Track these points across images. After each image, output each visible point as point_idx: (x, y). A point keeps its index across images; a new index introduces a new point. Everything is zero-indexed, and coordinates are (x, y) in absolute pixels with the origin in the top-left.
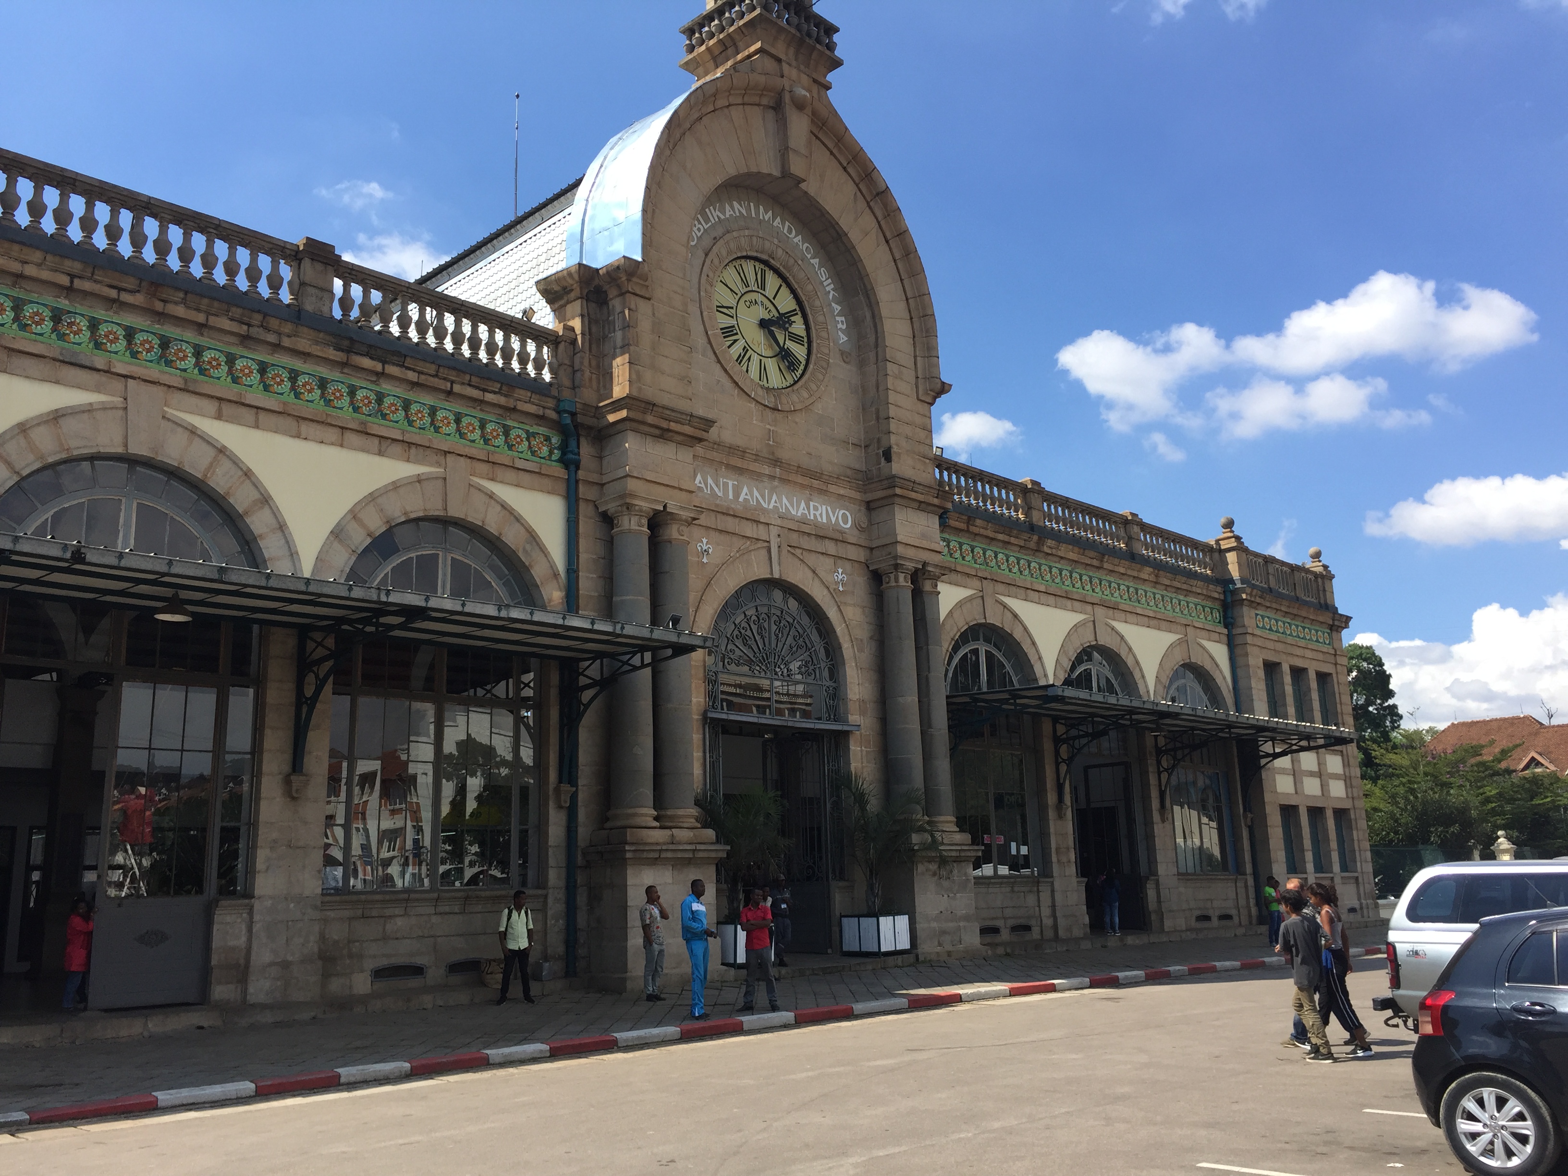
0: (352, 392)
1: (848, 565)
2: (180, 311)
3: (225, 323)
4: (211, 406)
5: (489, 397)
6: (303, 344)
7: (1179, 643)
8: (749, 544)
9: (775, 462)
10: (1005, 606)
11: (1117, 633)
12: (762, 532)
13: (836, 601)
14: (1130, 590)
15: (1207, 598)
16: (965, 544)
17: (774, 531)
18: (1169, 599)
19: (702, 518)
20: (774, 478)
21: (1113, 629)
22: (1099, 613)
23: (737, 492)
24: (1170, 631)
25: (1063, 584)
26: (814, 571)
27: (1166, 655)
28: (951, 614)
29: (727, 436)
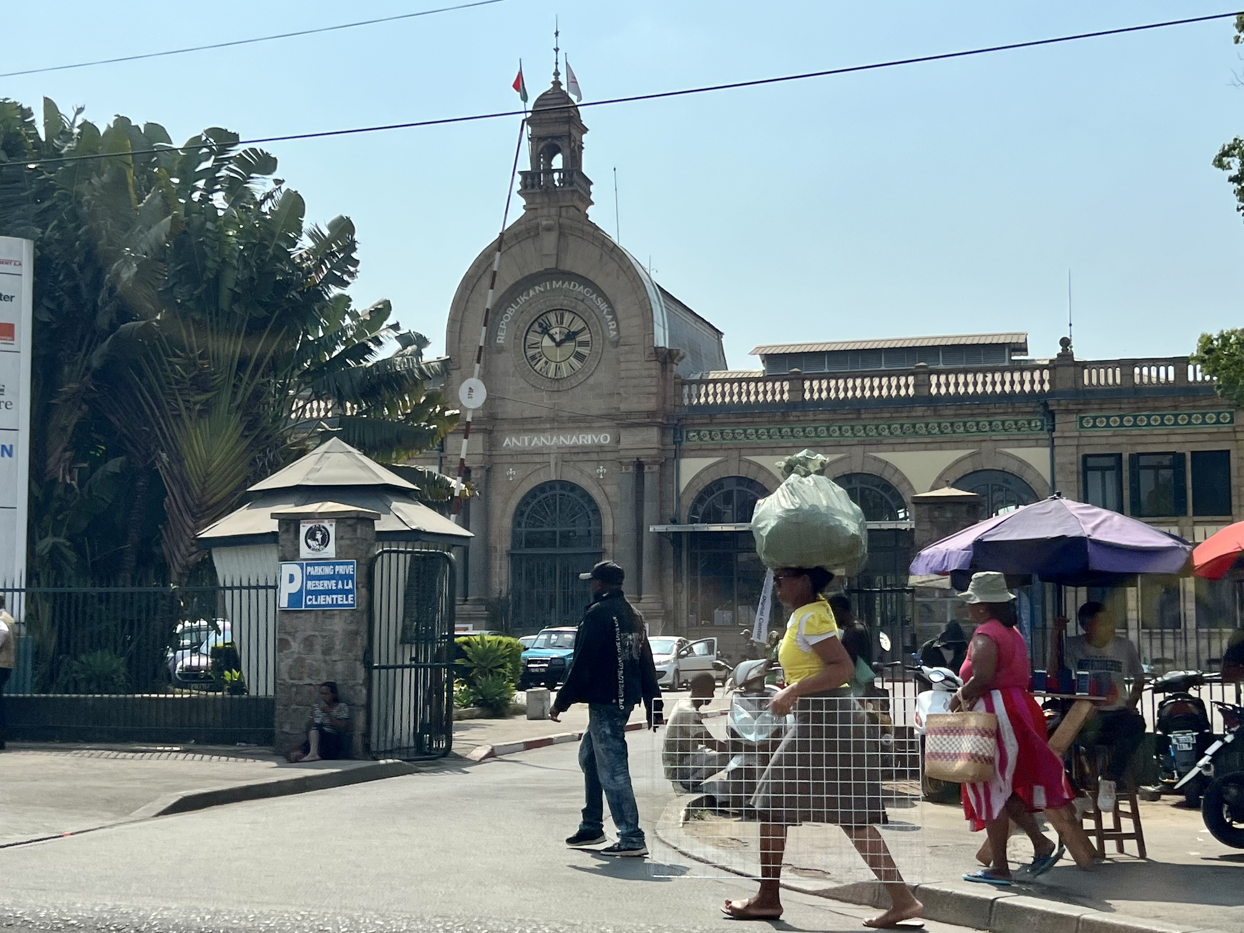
1: (609, 464)
7: (971, 455)
8: (538, 466)
9: (553, 420)
10: (750, 462)
11: (880, 461)
12: (546, 458)
13: (598, 482)
14: (905, 427)
15: (1018, 414)
16: (716, 429)
17: (552, 456)
18: (961, 424)
19: (509, 459)
20: (554, 428)
21: (875, 458)
22: (859, 450)
23: (530, 442)
24: (958, 449)
25: (818, 436)
26: (581, 470)
27: (950, 468)
28: (697, 476)
29: (527, 414)
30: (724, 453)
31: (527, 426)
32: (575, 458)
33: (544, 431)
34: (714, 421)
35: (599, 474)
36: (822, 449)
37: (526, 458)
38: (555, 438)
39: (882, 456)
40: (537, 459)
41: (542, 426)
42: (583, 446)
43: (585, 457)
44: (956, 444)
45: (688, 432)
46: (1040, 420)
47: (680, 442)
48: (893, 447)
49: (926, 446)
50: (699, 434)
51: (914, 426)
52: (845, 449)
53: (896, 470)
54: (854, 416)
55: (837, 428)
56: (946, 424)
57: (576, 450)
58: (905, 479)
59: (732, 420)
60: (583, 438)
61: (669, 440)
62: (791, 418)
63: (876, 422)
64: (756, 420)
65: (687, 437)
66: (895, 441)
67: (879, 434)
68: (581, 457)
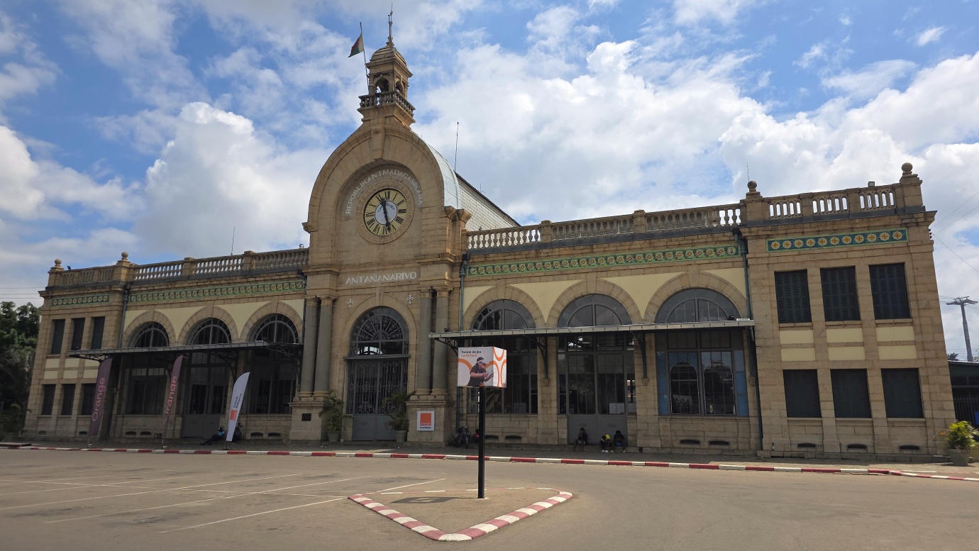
0: (251, 288)
1: (415, 293)
2: (215, 283)
3: (223, 282)
4: (223, 302)
5: (282, 277)
6: (238, 280)
7: (680, 277)
8: (369, 297)
9: (379, 264)
10: (513, 288)
11: (609, 284)
12: (373, 290)
13: (408, 307)
14: (628, 257)
15: (716, 242)
16: (489, 266)
17: (378, 289)
18: (671, 253)
19: (349, 292)
20: (379, 270)
21: (605, 282)
22: (592, 276)
23: (363, 280)
24: (670, 272)
25: (562, 267)
26: (396, 299)
27: (663, 287)
28: (476, 300)
29: (362, 261)
30: (495, 282)
31: (361, 269)
32: (393, 289)
33: (373, 271)
34: (488, 259)
35: (408, 301)
36: (565, 277)
37: (360, 291)
38: (380, 277)
39: (610, 280)
40: (368, 291)
41: (372, 268)
42: (399, 281)
43: (400, 289)
44: (669, 268)
45: (470, 268)
46: (735, 247)
47: (464, 276)
48: (619, 272)
49: (644, 271)
50: (477, 270)
51: (634, 256)
52: (583, 275)
53: (622, 290)
54: (589, 251)
55: (576, 261)
56: (659, 253)
57: (392, 285)
58: (628, 297)
59: (500, 258)
60: (399, 275)
61: (456, 274)
62: (542, 255)
63: (605, 255)
64: (517, 257)
65: (469, 272)
66: (620, 268)
67: (608, 264)
68: (397, 289)
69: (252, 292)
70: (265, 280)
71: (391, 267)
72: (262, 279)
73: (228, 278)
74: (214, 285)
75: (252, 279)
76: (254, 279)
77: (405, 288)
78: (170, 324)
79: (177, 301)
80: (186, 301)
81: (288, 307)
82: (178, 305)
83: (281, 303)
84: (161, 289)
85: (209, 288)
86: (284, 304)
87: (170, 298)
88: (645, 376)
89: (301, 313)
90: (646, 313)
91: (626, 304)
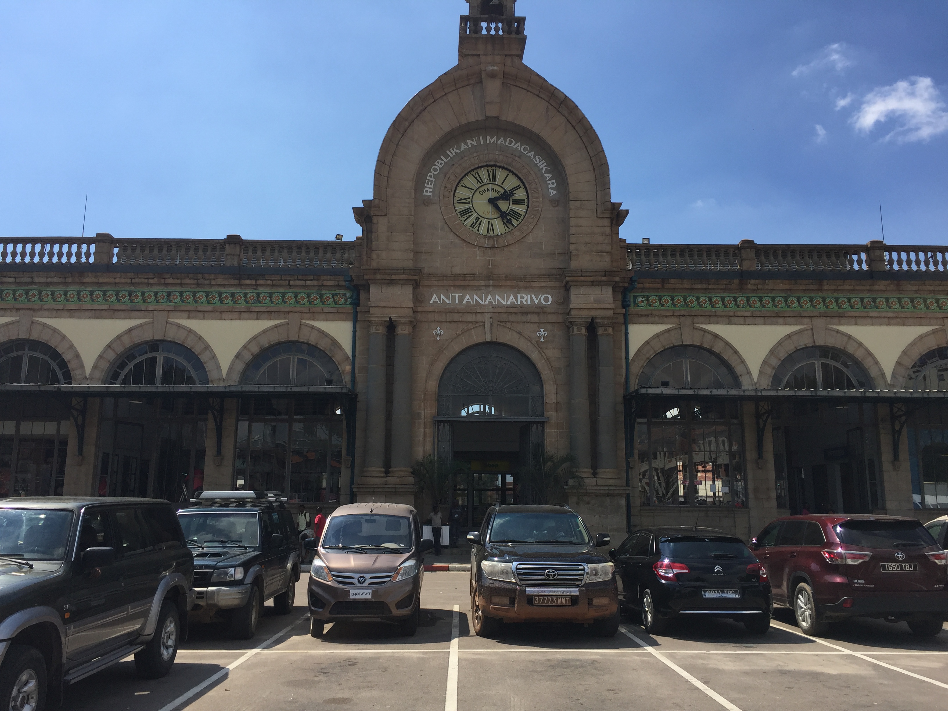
0: (245, 296)
1: (549, 327)
2: (171, 281)
3: (188, 281)
4: (185, 315)
5: (308, 283)
6: (220, 281)
7: (934, 332)
8: (471, 326)
9: (488, 277)
10: (705, 331)
11: (843, 334)
12: (479, 318)
13: (539, 346)
14: (865, 300)
16: (667, 295)
17: (487, 316)
18: (921, 301)
19: (436, 317)
20: (488, 286)
21: (838, 332)
22: (819, 322)
23: (461, 299)
24: (920, 325)
25: (776, 307)
26: (520, 333)
27: (913, 344)
28: (647, 342)
29: (457, 270)
30: (676, 320)
31: (458, 283)
32: (512, 318)
33: (477, 287)
34: (666, 286)
35: (540, 337)
36: (781, 320)
37: (456, 317)
38: (490, 297)
39: (843, 329)
40: (470, 318)
41: (475, 283)
42: (522, 306)
43: (524, 318)
44: (919, 320)
45: (635, 297)
47: (629, 307)
48: (856, 320)
49: (889, 321)
50: (647, 300)
51: (874, 300)
52: (806, 320)
53: (860, 344)
54: (816, 287)
55: (795, 300)
56: (906, 300)
57: (512, 310)
58: (870, 354)
59: (686, 286)
60: (522, 297)
61: (620, 302)
62: (749, 286)
63: (835, 295)
64: (711, 286)
65: (635, 302)
66: (857, 314)
67: (840, 307)
68: (519, 318)
69: (247, 302)
70: (273, 286)
71: (508, 283)
72: (269, 282)
73: (200, 276)
74: (166, 285)
75: (248, 282)
76: (254, 282)
77: (534, 318)
78: (72, 346)
79: (85, 307)
80: (105, 307)
81: (320, 331)
82: (89, 314)
83: (307, 325)
84: (47, 284)
85: (155, 288)
86: (313, 327)
87: (67, 300)
88: (896, 457)
89: (346, 343)
90: (894, 375)
91: (868, 363)
